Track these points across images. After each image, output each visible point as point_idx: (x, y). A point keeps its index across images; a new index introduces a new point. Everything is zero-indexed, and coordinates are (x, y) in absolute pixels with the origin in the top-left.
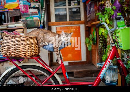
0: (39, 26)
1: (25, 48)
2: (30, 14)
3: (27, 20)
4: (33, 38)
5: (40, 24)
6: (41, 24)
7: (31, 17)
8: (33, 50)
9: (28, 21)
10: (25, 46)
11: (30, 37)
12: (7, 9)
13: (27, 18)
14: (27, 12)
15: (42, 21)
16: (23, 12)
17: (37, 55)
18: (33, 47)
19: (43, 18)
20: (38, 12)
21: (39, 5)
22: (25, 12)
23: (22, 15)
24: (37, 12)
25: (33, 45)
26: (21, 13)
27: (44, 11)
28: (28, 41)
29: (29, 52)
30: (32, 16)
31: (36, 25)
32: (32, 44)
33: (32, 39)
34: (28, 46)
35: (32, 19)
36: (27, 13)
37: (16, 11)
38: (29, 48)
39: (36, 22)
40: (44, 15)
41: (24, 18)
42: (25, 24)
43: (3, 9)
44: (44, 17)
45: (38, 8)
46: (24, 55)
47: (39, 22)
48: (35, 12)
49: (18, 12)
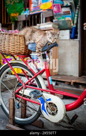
0: (72, 27)
1: (9, 45)
2: (62, 14)
3: (59, 20)
4: (20, 36)
5: (72, 25)
6: (74, 25)
7: (63, 18)
8: (18, 48)
9: (60, 22)
10: (9, 43)
11: (15, 35)
12: (42, 9)
13: (59, 19)
14: (60, 11)
15: (75, 22)
16: (56, 12)
17: (23, 54)
18: (18, 45)
19: (76, 18)
20: (71, 11)
21: (71, 3)
22: (58, 12)
23: (55, 15)
24: (69, 11)
25: (18, 43)
26: (54, 13)
27: (78, 9)
28: (13, 39)
29: (12, 49)
30: (64, 16)
31: (69, 26)
32: (17, 41)
33: (18, 37)
34: (12, 44)
35: (64, 20)
36: (60, 13)
37: (49, 11)
38: (12, 46)
39: (68, 23)
40: (78, 14)
41: (57, 18)
42: (58, 25)
43: (39, 10)
44: (78, 17)
45: (70, 7)
46: (8, 52)
47: (71, 23)
48: (67, 12)
49: (50, 12)
